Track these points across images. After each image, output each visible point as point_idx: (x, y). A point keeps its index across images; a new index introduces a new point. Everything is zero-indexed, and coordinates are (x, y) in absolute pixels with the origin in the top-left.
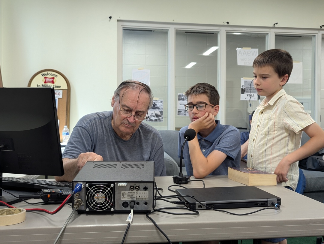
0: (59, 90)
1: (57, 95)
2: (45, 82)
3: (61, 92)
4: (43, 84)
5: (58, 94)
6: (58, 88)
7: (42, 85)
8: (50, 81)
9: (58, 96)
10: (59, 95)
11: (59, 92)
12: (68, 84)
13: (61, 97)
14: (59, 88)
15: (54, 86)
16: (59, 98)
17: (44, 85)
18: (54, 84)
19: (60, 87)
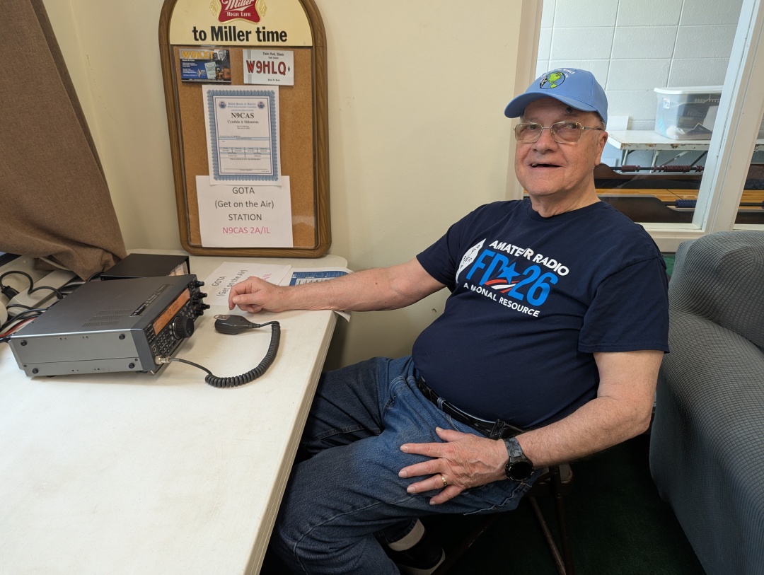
0: (281, 52)
1: (274, 72)
2: (223, 17)
3: (288, 58)
4: (217, 24)
5: (276, 69)
6: (275, 43)
7: (213, 28)
8: (242, 9)
9: (279, 76)
10: (284, 73)
11: (281, 59)
12: (316, 23)
13: (288, 79)
14: (280, 43)
15: (258, 32)
16: (281, 87)
17: (220, 28)
18: (260, 25)
19: (282, 36)
